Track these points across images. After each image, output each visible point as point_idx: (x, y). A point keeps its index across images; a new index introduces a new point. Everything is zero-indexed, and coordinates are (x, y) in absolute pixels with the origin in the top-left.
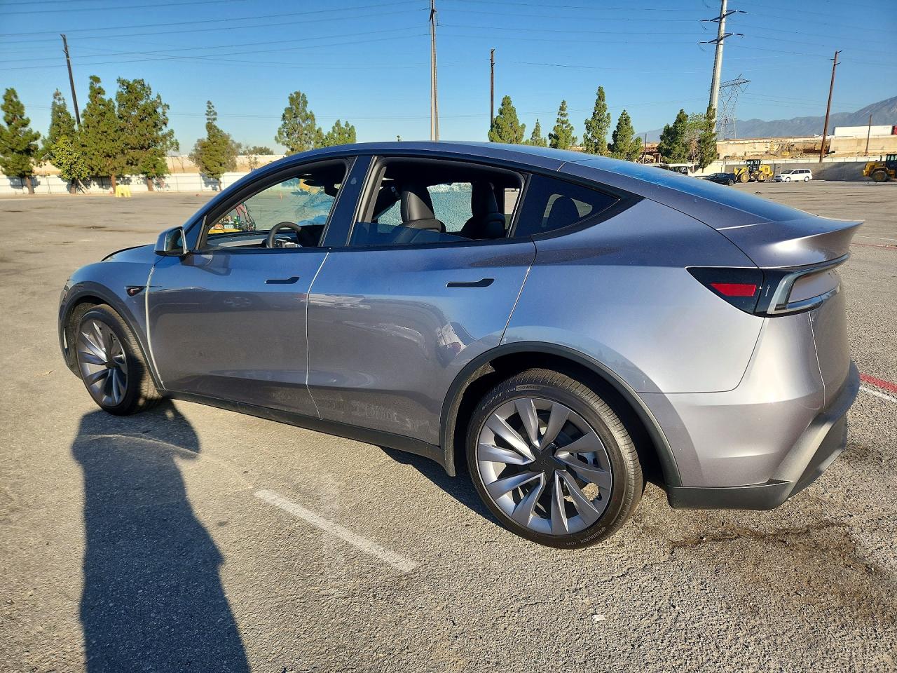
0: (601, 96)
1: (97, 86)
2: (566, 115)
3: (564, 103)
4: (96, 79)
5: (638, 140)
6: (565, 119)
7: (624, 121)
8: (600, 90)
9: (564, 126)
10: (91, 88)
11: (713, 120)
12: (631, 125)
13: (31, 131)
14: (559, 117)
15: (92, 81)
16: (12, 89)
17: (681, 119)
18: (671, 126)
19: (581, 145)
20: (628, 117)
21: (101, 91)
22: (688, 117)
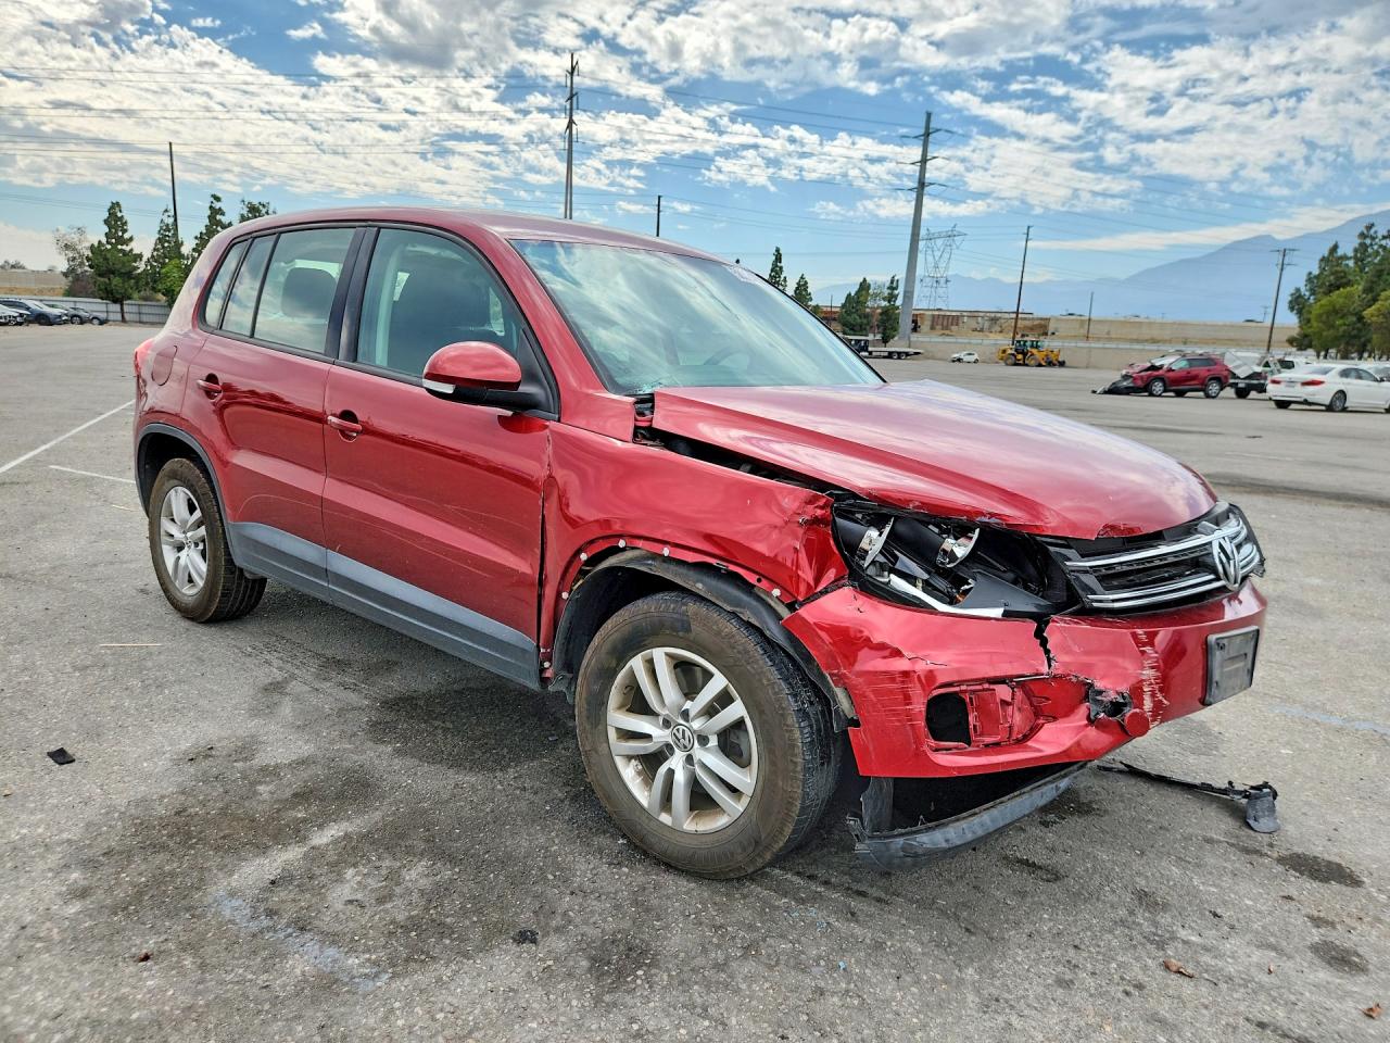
0: (778, 257)
1: (217, 205)
4: (218, 199)
7: (803, 286)
8: (778, 250)
10: (211, 207)
11: (896, 292)
12: (809, 290)
13: (131, 250)
15: (212, 199)
16: (118, 204)
17: (864, 286)
18: (853, 294)
20: (806, 283)
21: (221, 211)
22: (869, 285)
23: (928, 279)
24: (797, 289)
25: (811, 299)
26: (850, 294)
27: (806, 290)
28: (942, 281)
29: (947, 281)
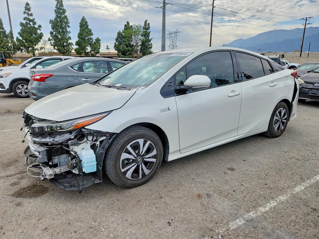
2: (31, 15)
3: (27, 4)
5: (98, 40)
6: (31, 18)
7: (84, 25)
9: (31, 23)
11: (149, 31)
14: (26, 16)
17: (127, 27)
18: (121, 32)
19: (49, 40)
20: (86, 22)
22: (131, 26)
23: (171, 46)
24: (81, 27)
25: (92, 35)
26: (120, 32)
27: (87, 27)
28: (175, 46)
29: (176, 46)
